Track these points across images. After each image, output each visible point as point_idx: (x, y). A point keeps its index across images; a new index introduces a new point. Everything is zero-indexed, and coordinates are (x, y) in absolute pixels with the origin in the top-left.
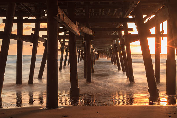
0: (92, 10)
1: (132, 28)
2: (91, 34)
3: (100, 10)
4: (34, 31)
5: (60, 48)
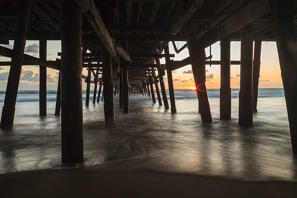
0: (128, 33)
1: (174, 54)
2: (129, 59)
3: (138, 33)
4: (60, 56)
5: (93, 80)
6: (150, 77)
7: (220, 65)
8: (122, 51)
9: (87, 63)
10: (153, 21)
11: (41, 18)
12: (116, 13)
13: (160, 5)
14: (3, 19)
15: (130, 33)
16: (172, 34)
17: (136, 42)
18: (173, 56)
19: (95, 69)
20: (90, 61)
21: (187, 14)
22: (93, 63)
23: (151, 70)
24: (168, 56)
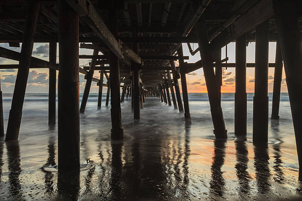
0: (140, 34)
1: (188, 57)
2: (140, 62)
3: (151, 34)
5: (106, 83)
6: (166, 80)
7: (235, 68)
8: (131, 53)
9: (99, 66)
10: (165, 22)
11: (50, 21)
12: (127, 15)
13: (172, 5)
14: (14, 22)
15: (142, 34)
16: (183, 36)
17: (150, 43)
18: (187, 58)
19: (108, 72)
20: (102, 63)
21: (196, 15)
22: (105, 65)
23: (166, 73)
24: (181, 58)
